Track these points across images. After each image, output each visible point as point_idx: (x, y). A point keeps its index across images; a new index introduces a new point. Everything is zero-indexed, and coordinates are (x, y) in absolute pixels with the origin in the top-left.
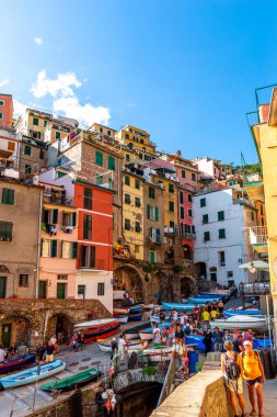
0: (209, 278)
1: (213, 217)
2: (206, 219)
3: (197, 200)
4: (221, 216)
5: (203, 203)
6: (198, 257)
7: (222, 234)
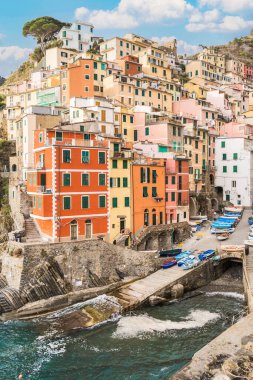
0: (225, 198)
1: (230, 157)
2: (225, 157)
3: (218, 142)
4: (235, 157)
5: (223, 145)
6: (218, 183)
7: (235, 169)
